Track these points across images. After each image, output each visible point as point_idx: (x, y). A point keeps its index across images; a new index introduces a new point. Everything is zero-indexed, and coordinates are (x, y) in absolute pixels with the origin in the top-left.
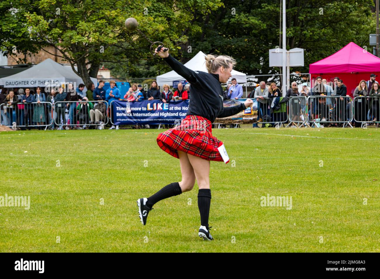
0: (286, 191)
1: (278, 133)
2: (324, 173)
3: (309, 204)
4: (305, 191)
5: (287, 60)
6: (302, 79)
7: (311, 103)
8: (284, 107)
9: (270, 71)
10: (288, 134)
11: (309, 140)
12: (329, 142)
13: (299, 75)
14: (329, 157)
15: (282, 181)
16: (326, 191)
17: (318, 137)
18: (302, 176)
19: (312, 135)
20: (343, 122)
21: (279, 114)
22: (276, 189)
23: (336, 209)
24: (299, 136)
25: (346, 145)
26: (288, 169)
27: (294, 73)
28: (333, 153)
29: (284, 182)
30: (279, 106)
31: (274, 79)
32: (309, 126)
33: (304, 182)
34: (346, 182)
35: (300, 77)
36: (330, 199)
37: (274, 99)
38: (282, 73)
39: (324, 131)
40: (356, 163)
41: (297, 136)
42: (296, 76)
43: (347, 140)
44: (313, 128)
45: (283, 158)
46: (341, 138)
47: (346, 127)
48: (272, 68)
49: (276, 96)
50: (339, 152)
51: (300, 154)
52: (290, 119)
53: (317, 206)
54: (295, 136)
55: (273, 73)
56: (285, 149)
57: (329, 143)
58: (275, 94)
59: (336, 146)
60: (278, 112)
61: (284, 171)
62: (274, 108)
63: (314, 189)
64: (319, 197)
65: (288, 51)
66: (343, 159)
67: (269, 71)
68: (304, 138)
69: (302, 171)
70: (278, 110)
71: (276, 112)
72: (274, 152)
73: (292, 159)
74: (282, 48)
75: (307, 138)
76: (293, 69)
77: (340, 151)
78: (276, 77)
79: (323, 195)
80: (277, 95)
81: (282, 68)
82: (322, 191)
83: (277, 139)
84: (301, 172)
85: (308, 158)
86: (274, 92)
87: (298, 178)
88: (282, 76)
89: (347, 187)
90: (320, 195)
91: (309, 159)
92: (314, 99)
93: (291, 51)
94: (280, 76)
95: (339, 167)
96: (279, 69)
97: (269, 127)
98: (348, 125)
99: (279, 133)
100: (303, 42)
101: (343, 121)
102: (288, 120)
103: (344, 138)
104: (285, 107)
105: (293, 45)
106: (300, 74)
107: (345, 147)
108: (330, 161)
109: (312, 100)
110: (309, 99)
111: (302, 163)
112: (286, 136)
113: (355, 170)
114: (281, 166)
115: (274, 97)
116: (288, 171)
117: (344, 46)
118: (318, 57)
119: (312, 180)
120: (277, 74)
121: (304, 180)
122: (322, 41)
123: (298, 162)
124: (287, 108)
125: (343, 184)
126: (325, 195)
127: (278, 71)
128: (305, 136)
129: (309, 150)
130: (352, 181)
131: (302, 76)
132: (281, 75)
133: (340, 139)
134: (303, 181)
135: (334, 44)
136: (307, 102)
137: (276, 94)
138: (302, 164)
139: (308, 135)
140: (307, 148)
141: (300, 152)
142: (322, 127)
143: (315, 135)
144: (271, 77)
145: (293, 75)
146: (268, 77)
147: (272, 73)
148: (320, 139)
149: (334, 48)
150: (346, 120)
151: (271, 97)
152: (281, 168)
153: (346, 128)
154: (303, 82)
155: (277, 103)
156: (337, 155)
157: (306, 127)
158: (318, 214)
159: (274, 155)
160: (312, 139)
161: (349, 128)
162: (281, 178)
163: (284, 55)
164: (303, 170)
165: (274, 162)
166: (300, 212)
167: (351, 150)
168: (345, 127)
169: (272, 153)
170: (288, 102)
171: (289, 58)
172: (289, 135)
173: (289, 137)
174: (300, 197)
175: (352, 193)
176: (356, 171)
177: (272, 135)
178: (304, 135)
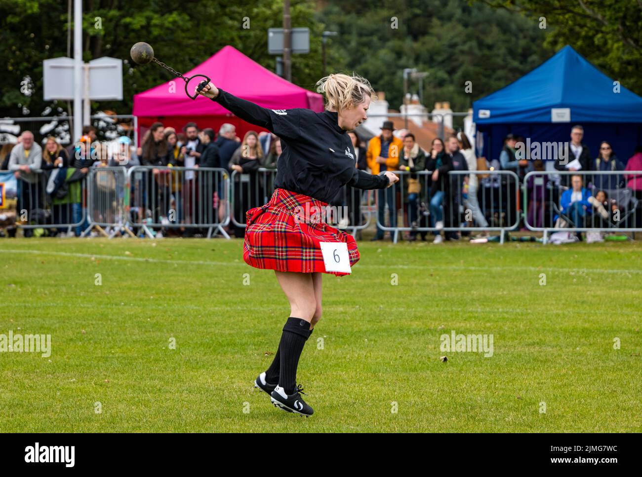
0: (72, 379)
1: (62, 250)
2: (158, 339)
3: (121, 407)
4: (114, 378)
5: (83, 85)
6: (121, 128)
7: (137, 184)
8: (76, 191)
9: (48, 111)
10: (83, 253)
11: (129, 265)
12: (175, 269)
13: (113, 118)
14: (171, 303)
15: (65, 357)
16: (161, 379)
17: (151, 260)
18: (108, 345)
19: (136, 255)
20: (206, 225)
21: (64, 206)
22: (49, 373)
23: (179, 415)
24: (109, 257)
25: (211, 276)
26: (78, 331)
27: (101, 115)
28: (182, 294)
29: (68, 358)
30: (64, 190)
31: (57, 126)
32: (132, 234)
33: (112, 357)
34: (205, 358)
35: (115, 124)
36: (168, 396)
37: (55, 173)
38: (73, 115)
39: (165, 246)
40: (230, 317)
41: (104, 257)
42: (105, 122)
43: (214, 265)
44: (142, 239)
45: (70, 305)
46: (201, 262)
47: (215, 237)
48: (50, 103)
49: (57, 167)
50: (196, 292)
51: (108, 298)
52: (89, 218)
53: (138, 411)
54: (98, 256)
55: (54, 113)
56: (76, 286)
57: (174, 273)
58: (56, 162)
59: (189, 280)
60: (64, 202)
61: (70, 333)
62: (53, 194)
63: (135, 373)
64: (144, 392)
65: (87, 66)
66: (201, 308)
67: (44, 109)
68: (118, 261)
69: (110, 334)
70: (62, 198)
71: (57, 202)
72: (50, 293)
73: (88, 308)
74: (72, 57)
75: (126, 262)
76: (98, 106)
77: (198, 291)
78: (61, 123)
79: (154, 387)
80: (61, 165)
81: (72, 103)
82: (151, 378)
83: (60, 263)
84: (108, 336)
85: (125, 305)
86: (53, 158)
87: (101, 348)
88: (73, 120)
89: (207, 369)
90: (145, 386)
91: (126, 307)
92: (144, 173)
93: (95, 63)
94: (68, 121)
95: (192, 325)
96: (67, 106)
97: (43, 235)
98: (220, 233)
99: (65, 251)
100: (121, 44)
101: (208, 223)
102: (86, 221)
103: (208, 262)
104: (78, 191)
105: (98, 49)
106: (116, 116)
107: (210, 282)
108: (173, 311)
109: (139, 177)
110: (133, 173)
111: (110, 317)
112: (79, 258)
113: (227, 332)
114: (64, 322)
115: (53, 167)
116: (78, 333)
117: (212, 55)
118: (155, 80)
119: (130, 354)
120: (64, 116)
121: (113, 354)
122: (163, 43)
123: (102, 315)
124: (84, 193)
125: (197, 363)
126: (158, 387)
127: (65, 110)
128: (121, 258)
129: (130, 289)
130: (219, 357)
131: (119, 122)
132: (70, 117)
133: (199, 265)
134: (111, 355)
135: (191, 51)
136: (128, 181)
137: (60, 162)
138: (111, 320)
139: (127, 256)
140: (124, 284)
141: (108, 292)
142: (160, 235)
143: (143, 255)
144: (49, 122)
145: (99, 120)
146: (43, 123)
147: (50, 115)
148: (155, 263)
149: (191, 60)
150: (214, 222)
151: (47, 168)
152: (63, 329)
153: (214, 241)
154: (120, 134)
155: (61, 181)
156: (190, 300)
157: (125, 237)
158: (140, 427)
159: (50, 299)
160: (138, 263)
161: (220, 241)
162: (63, 350)
163: (78, 72)
164: (111, 331)
165: (48, 314)
166: (101, 423)
167: (223, 288)
168: (212, 237)
169: (45, 294)
170: (86, 180)
171: (89, 81)
172: (86, 255)
173: (86, 258)
174: (101, 390)
175: (217, 382)
176: (230, 334)
177: (48, 255)
178: (119, 255)
